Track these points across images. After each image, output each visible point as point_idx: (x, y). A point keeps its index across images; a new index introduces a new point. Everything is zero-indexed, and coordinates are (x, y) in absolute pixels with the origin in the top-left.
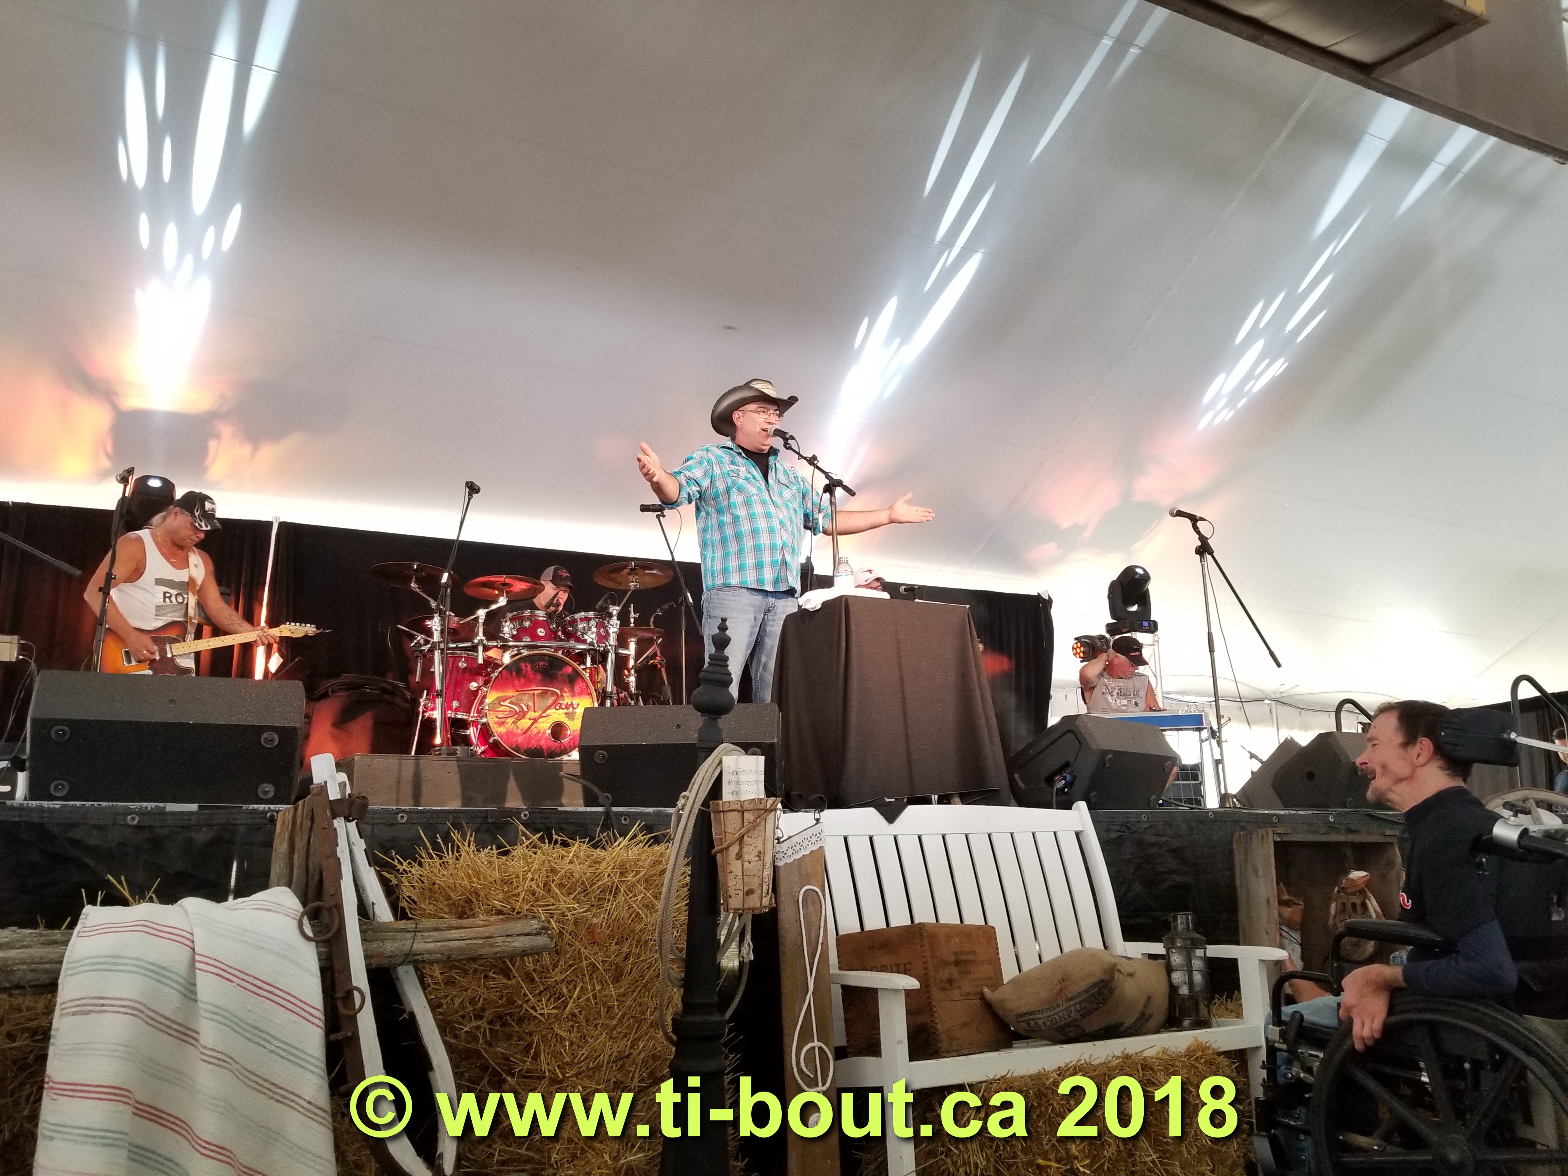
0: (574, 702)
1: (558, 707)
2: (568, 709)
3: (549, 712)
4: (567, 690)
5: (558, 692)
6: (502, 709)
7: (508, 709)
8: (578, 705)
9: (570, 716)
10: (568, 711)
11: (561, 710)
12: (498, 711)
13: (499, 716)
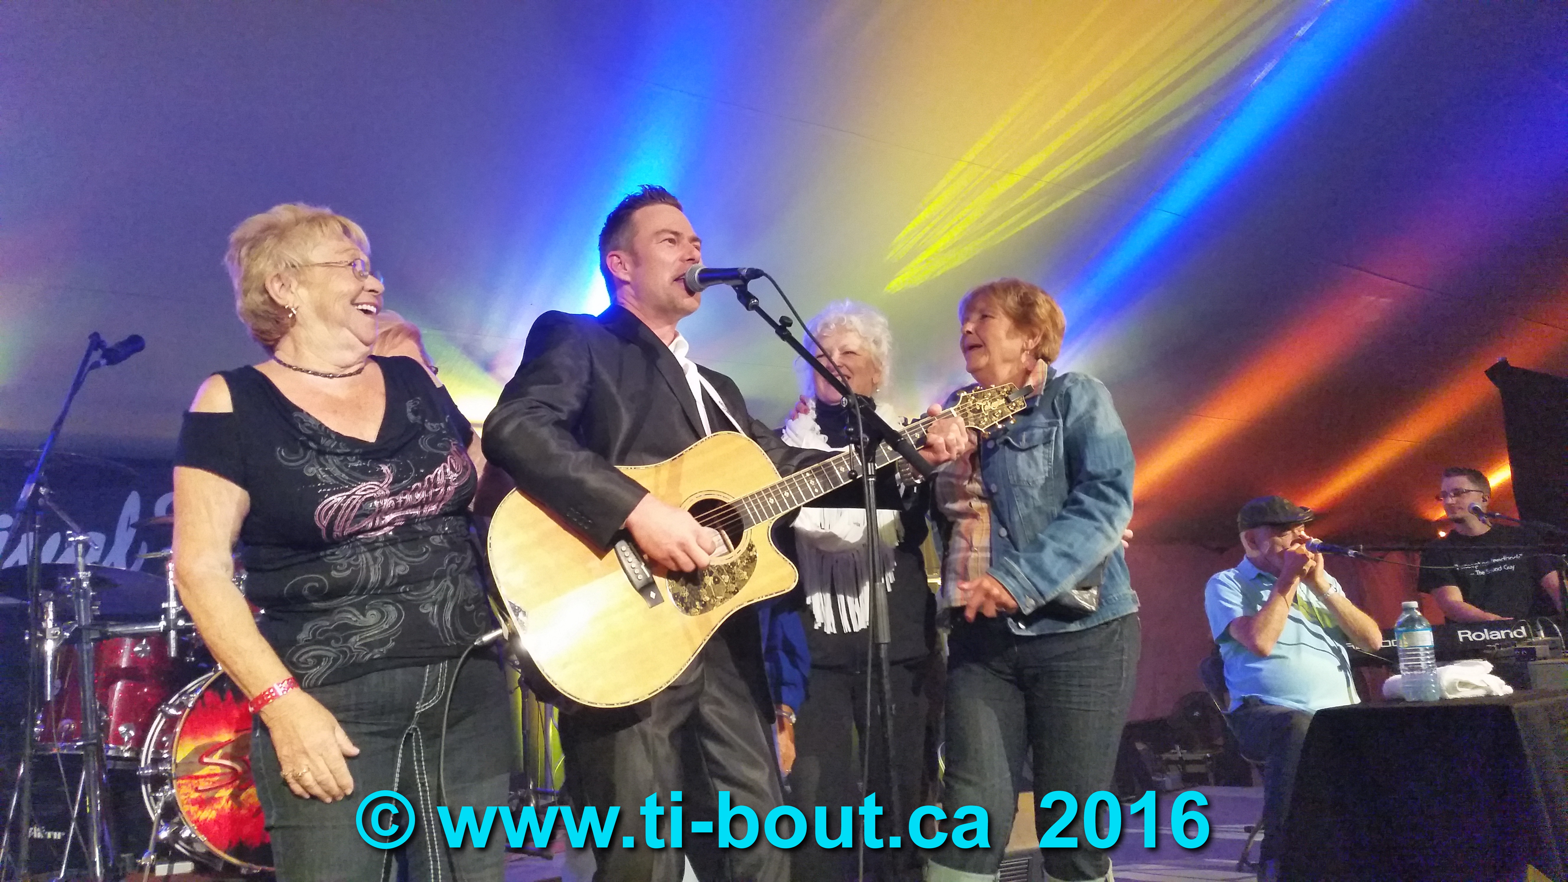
6: (206, 771)
7: (218, 770)
12: (197, 778)
13: (200, 788)
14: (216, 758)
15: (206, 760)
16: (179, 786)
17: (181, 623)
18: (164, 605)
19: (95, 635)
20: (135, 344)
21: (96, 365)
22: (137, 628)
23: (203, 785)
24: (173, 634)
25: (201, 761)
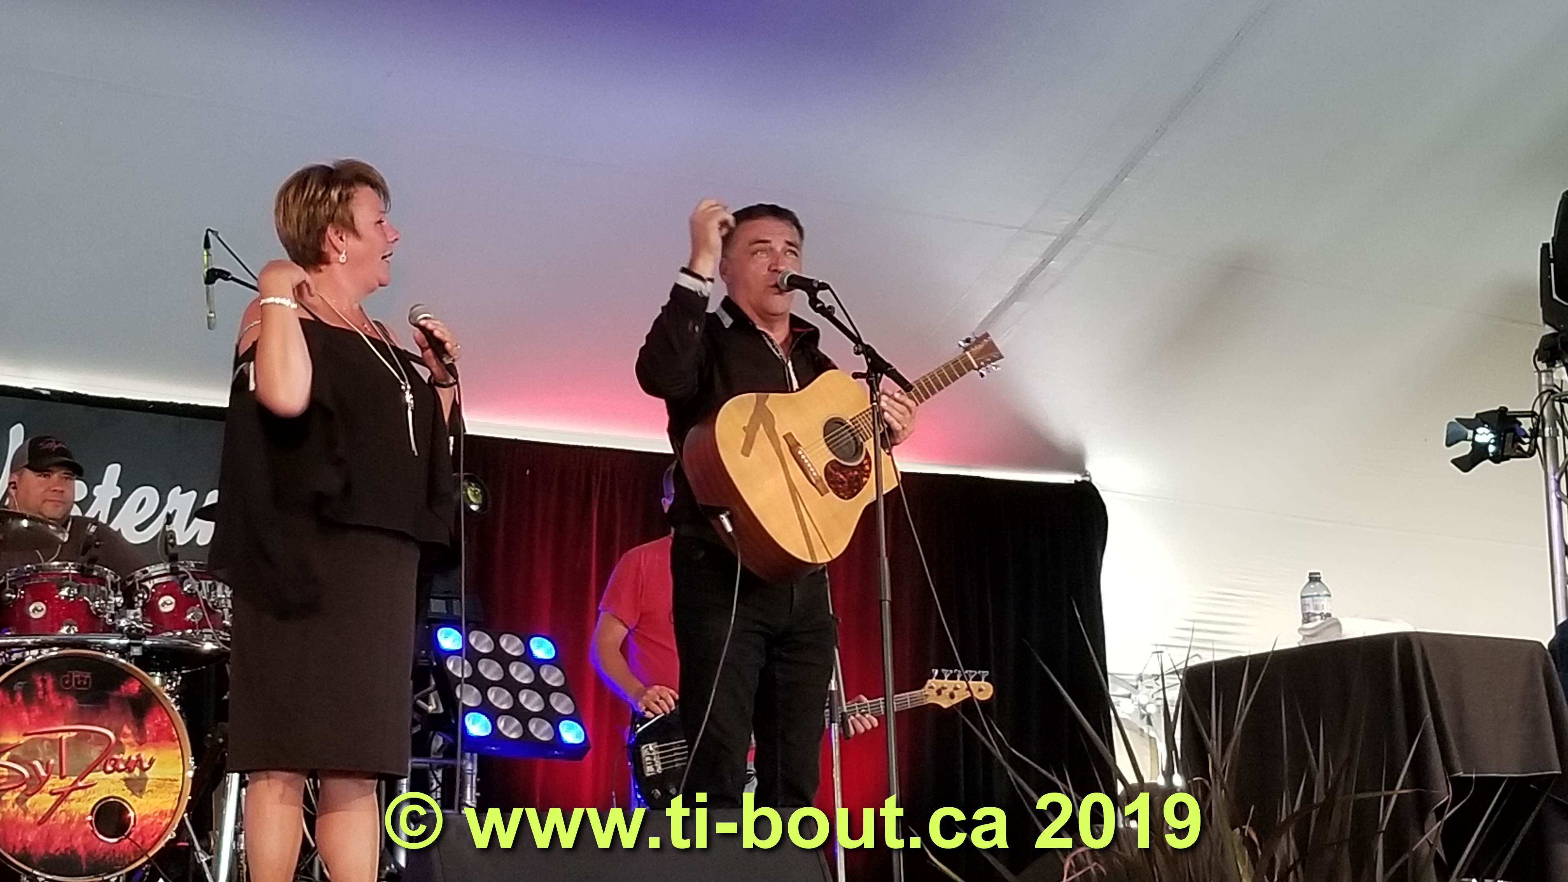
0: (143, 756)
1: (109, 768)
2: (131, 771)
3: (91, 776)
4: (129, 732)
5: (111, 735)
8: (151, 762)
9: (137, 786)
10: (132, 775)
11: (116, 773)
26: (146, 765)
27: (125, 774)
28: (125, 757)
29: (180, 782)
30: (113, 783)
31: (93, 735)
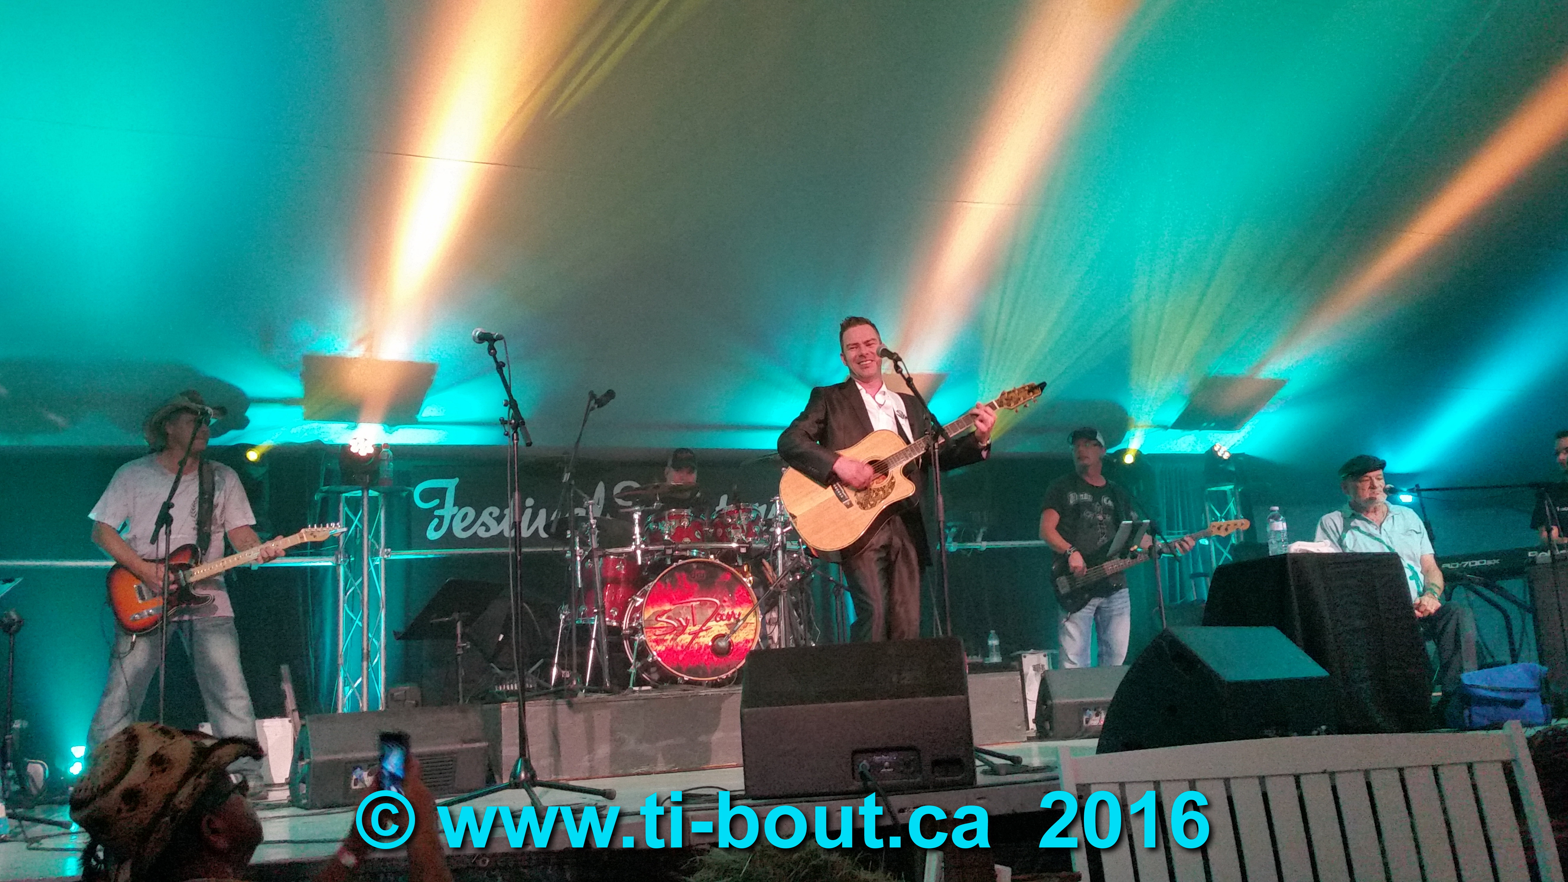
0: (735, 611)
1: (718, 619)
2: (730, 620)
4: (726, 600)
7: (665, 625)
8: (739, 615)
9: (732, 627)
10: (730, 622)
11: (722, 621)
12: (655, 628)
13: (657, 633)
14: (664, 618)
15: (659, 619)
16: (646, 632)
17: (643, 546)
18: (634, 537)
19: (600, 553)
20: (610, 394)
21: (593, 409)
22: (620, 550)
23: (658, 632)
24: (639, 552)
25: (656, 619)
26: (737, 616)
27: (726, 622)
28: (726, 613)
29: (755, 624)
30: (721, 626)
31: (708, 603)
